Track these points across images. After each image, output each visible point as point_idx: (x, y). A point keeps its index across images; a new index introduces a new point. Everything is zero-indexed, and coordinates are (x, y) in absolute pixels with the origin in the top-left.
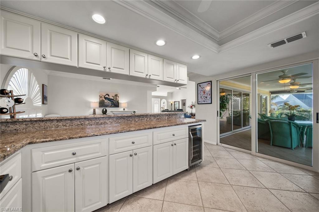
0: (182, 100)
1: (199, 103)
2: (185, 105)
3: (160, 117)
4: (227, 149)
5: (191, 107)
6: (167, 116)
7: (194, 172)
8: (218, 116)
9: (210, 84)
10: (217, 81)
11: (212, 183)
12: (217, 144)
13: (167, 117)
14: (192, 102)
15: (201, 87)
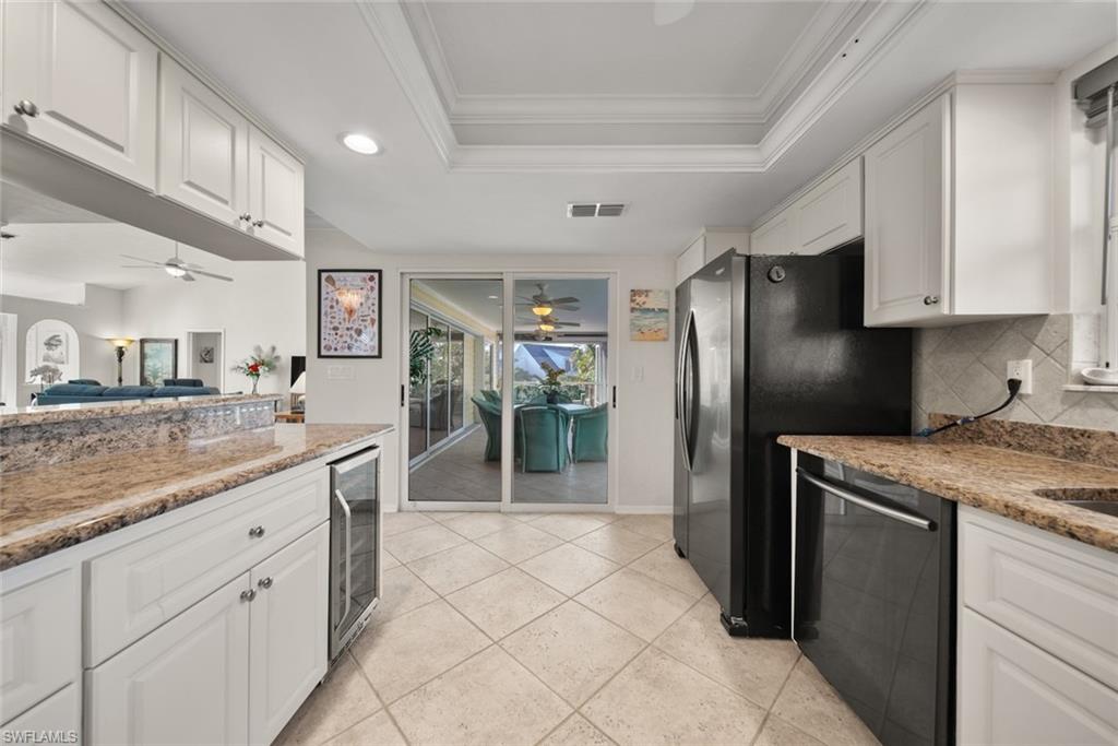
0: (197, 337)
1: (323, 353)
2: (211, 361)
3: (107, 436)
4: (439, 517)
5: (254, 370)
6: (169, 419)
7: (351, 671)
8: (402, 405)
9: (377, 280)
10: (402, 274)
11: (439, 677)
12: (400, 510)
13: (164, 430)
14: (258, 349)
15: (333, 284)
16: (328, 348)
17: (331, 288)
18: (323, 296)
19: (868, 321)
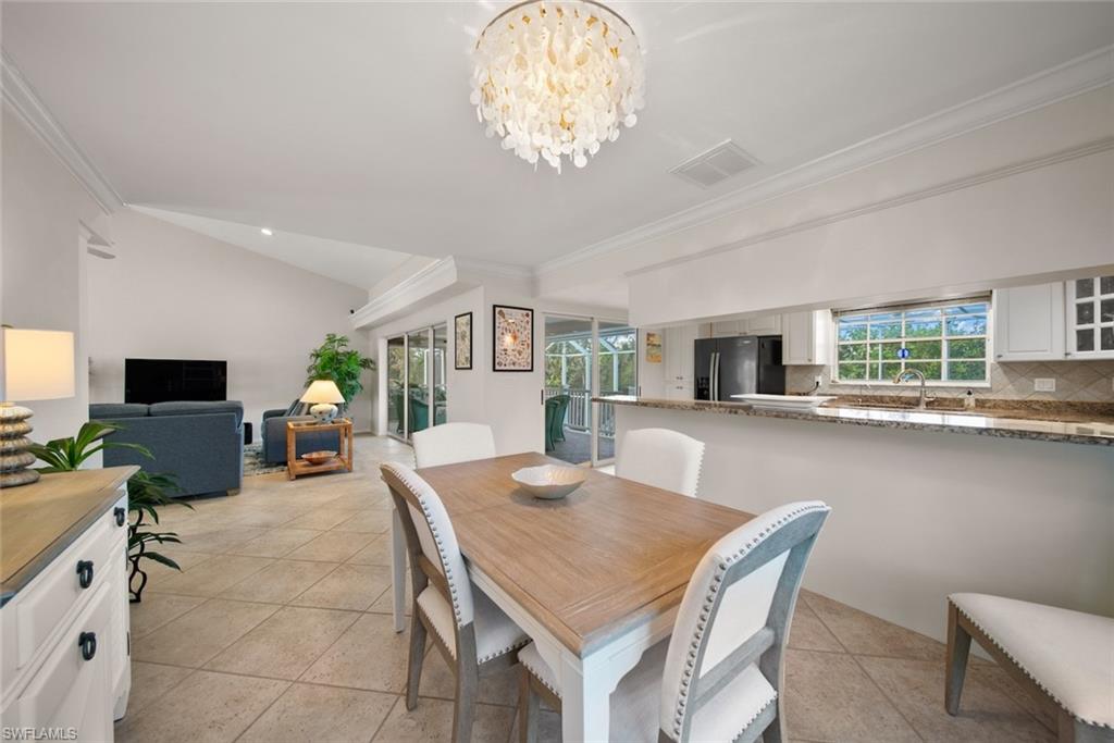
8: (542, 404)
9: (530, 316)
15: (504, 317)
16: (500, 364)
17: (502, 320)
18: (497, 325)
19: (784, 363)
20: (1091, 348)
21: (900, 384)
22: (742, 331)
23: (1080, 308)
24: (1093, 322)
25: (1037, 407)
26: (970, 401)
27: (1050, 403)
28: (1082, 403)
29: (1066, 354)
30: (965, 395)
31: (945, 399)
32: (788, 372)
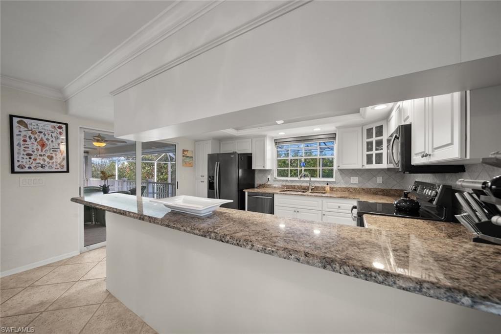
1: (17, 170)
9: (63, 129)
10: (80, 128)
12: (81, 253)
15: (25, 126)
16: (22, 167)
18: (16, 132)
19: (253, 168)
20: (371, 163)
21: (301, 179)
22: (234, 151)
23: (368, 143)
24: (372, 151)
25: (351, 190)
26: (328, 188)
27: (356, 188)
28: (367, 189)
29: (363, 166)
30: (325, 185)
31: (318, 187)
32: (256, 173)
